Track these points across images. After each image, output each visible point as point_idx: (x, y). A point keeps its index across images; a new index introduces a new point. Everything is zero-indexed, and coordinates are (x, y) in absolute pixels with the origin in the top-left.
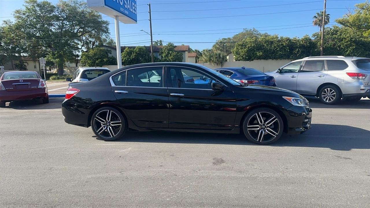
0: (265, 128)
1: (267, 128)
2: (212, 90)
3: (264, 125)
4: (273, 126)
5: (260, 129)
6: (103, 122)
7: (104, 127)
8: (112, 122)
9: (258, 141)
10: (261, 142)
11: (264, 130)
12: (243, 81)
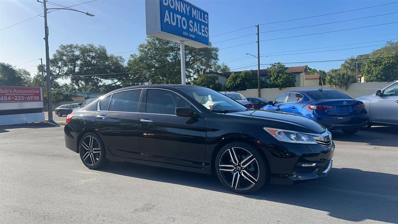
4: (252, 169)
5: (236, 171)
6: (88, 148)
7: (88, 154)
8: (94, 149)
9: (232, 187)
10: (236, 189)
11: (240, 173)
12: (312, 107)
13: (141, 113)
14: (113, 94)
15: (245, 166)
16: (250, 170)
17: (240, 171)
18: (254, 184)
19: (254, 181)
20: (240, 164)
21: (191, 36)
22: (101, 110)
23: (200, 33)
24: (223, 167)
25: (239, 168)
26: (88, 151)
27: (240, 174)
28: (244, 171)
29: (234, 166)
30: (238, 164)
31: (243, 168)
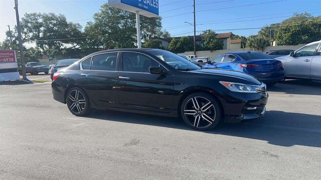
0: (201, 113)
1: (203, 113)
2: (150, 73)
3: (200, 110)
4: (210, 112)
5: (197, 114)
6: (74, 100)
7: (75, 104)
8: (79, 100)
9: (194, 126)
10: (197, 127)
11: (201, 115)
12: (243, 65)
13: (119, 72)
14: (93, 56)
15: (204, 111)
16: (208, 113)
17: (200, 114)
18: (212, 123)
19: (211, 121)
20: (200, 109)
21: (145, 7)
22: (83, 69)
23: (152, 5)
24: (187, 112)
25: (200, 112)
26: (74, 102)
27: (201, 117)
28: (204, 114)
29: (196, 111)
30: (199, 109)
31: (203, 112)
